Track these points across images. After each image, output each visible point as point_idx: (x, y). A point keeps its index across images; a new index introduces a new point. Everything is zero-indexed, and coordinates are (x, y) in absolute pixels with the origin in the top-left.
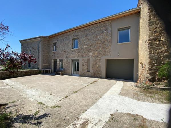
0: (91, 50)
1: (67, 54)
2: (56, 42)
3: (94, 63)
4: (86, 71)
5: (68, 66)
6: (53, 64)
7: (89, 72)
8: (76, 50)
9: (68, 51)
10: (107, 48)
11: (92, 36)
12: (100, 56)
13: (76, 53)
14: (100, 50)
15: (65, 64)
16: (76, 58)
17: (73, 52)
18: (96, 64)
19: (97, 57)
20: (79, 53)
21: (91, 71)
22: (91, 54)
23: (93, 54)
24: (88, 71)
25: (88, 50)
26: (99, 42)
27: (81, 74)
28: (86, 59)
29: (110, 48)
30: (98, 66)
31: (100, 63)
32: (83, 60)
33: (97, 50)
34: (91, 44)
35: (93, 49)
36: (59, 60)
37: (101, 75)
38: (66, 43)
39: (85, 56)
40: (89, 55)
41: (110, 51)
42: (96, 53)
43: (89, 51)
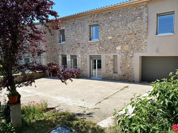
0: (118, 42)
1: (82, 48)
2: (64, 29)
3: (123, 61)
4: (112, 72)
5: (84, 65)
6: (60, 62)
7: (117, 73)
8: (96, 42)
9: (83, 44)
10: (141, 42)
11: (120, 23)
12: (132, 52)
13: (96, 46)
14: (132, 43)
15: (80, 62)
16: (96, 54)
17: (91, 45)
18: (126, 63)
19: (128, 52)
20: (100, 47)
21: (120, 72)
22: (119, 48)
23: (121, 48)
24: (114, 73)
25: (114, 43)
26: (131, 32)
27: (104, 76)
28: (111, 55)
29: (146, 41)
30: (129, 65)
31: (133, 62)
32: (106, 57)
33: (127, 44)
34: (118, 35)
35: (121, 42)
36: (69, 56)
37: (134, 78)
38: (80, 31)
39: (110, 51)
40: (116, 49)
41: (146, 46)
42: (126, 47)
43: (116, 44)
